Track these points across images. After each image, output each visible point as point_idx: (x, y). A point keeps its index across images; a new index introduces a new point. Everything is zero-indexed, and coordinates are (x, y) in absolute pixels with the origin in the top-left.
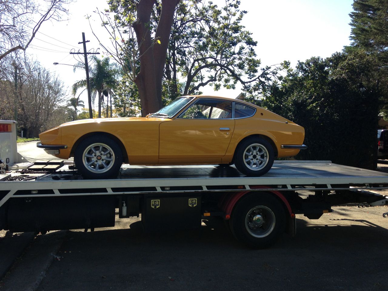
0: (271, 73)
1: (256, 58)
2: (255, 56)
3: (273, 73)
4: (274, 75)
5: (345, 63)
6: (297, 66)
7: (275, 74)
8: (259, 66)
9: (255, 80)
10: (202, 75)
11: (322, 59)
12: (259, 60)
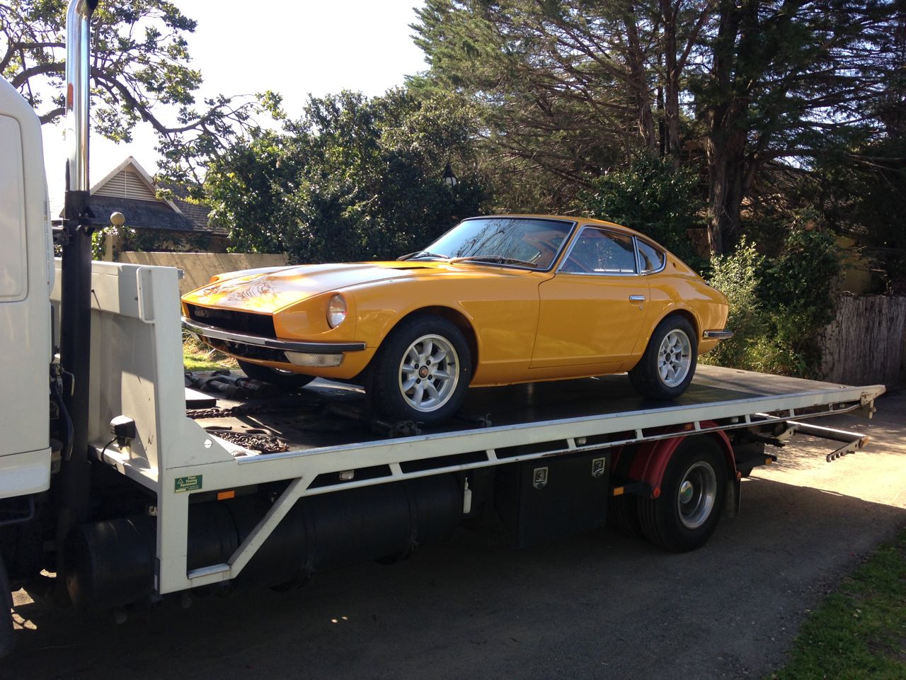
0: (233, 116)
1: (191, 66)
2: (187, 61)
3: (239, 115)
4: (241, 121)
5: (417, 116)
6: (307, 106)
7: (244, 119)
8: (198, 87)
9: (193, 127)
10: (34, 95)
11: (366, 99)
12: (197, 71)
